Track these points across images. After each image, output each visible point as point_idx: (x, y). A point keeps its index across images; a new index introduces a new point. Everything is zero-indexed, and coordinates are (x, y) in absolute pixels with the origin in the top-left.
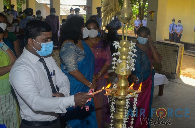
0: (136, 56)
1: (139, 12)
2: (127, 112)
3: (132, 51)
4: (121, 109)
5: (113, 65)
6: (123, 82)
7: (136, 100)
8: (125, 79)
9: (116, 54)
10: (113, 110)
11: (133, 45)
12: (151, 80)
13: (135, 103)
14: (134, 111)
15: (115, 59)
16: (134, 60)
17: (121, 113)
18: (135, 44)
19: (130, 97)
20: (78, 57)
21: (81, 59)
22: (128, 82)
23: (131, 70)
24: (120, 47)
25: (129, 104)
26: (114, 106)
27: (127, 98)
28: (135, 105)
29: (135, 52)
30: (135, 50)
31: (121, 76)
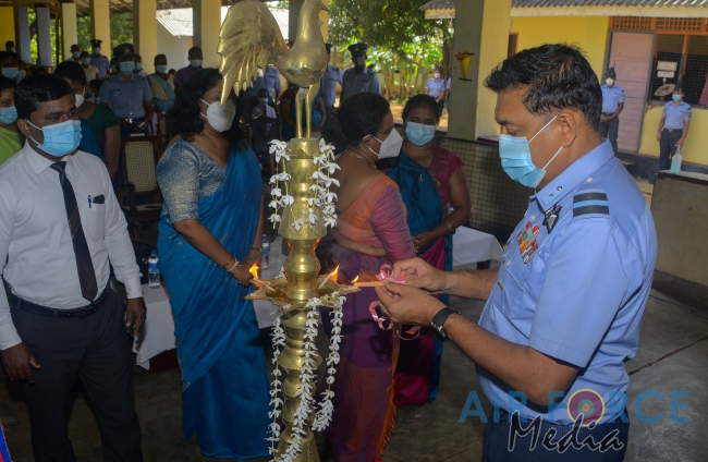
0: (337, 183)
1: (444, 57)
2: (312, 350)
3: (325, 171)
4: (298, 339)
5: (272, 210)
6: (302, 260)
7: (339, 313)
8: (307, 252)
9: (278, 177)
10: (280, 342)
11: (326, 152)
12: (443, 252)
13: (338, 324)
14: (335, 347)
15: (276, 192)
16: (331, 196)
17: (300, 352)
18: (334, 148)
19: (317, 307)
20: (202, 184)
21: (211, 189)
22: (317, 260)
23: (326, 225)
24: (288, 159)
25: (314, 325)
26: (282, 331)
27: (311, 310)
28: (337, 330)
29: (332, 171)
30: (332, 168)
31: (296, 244)
